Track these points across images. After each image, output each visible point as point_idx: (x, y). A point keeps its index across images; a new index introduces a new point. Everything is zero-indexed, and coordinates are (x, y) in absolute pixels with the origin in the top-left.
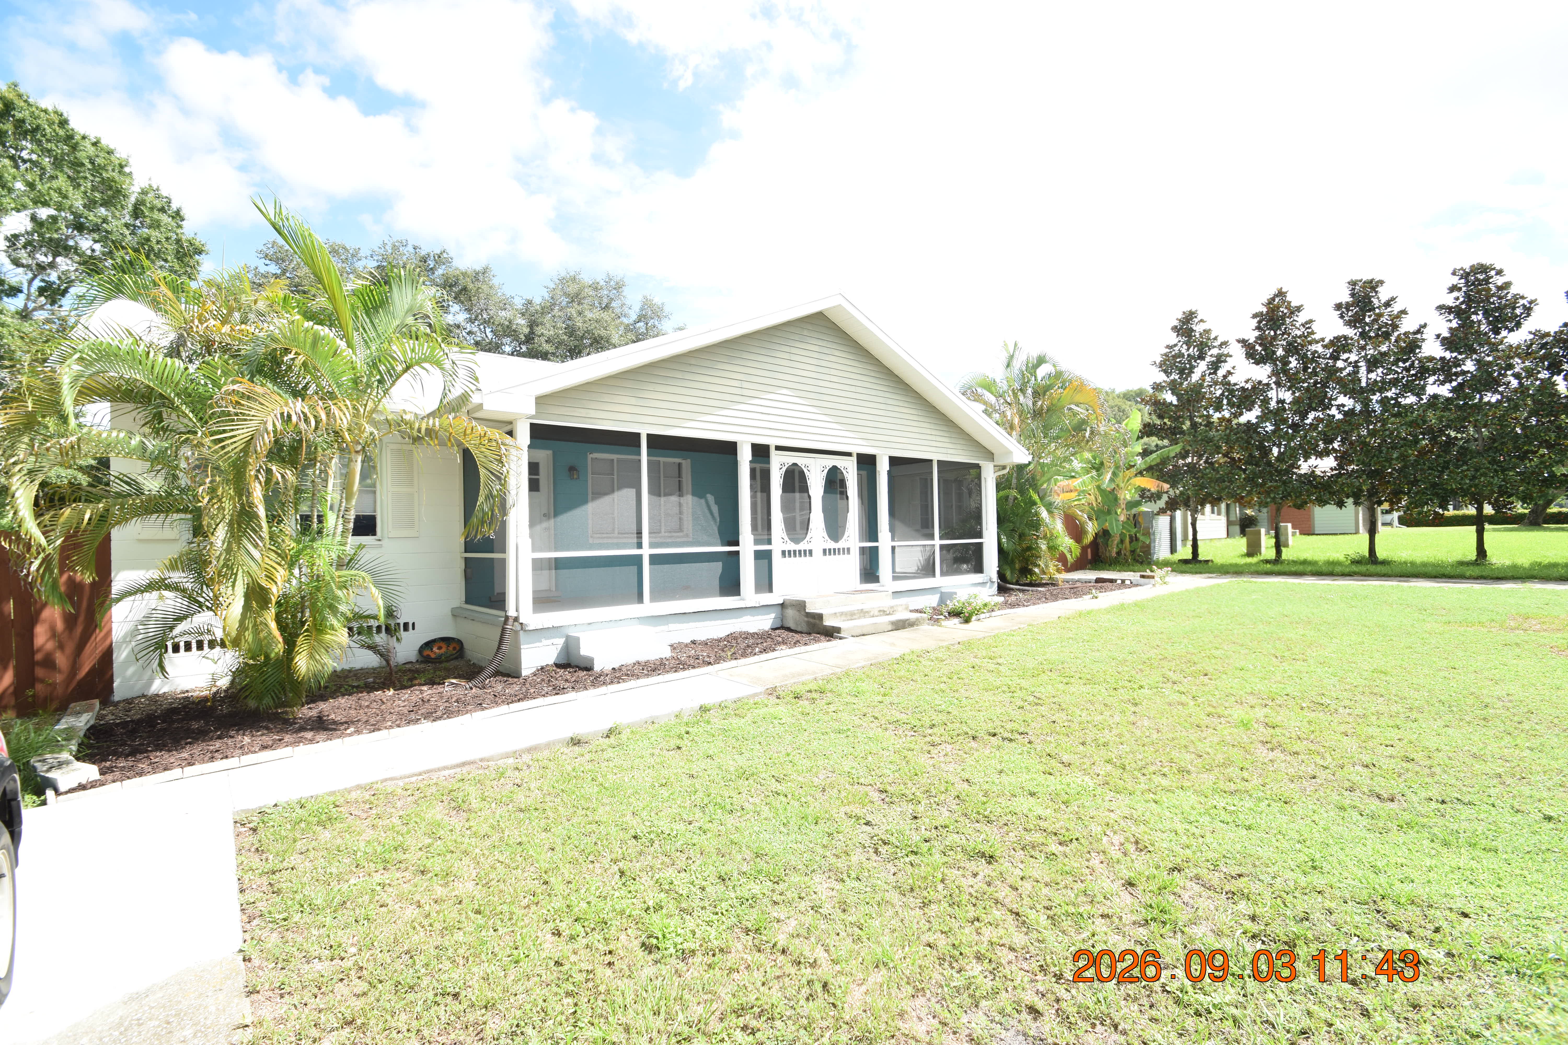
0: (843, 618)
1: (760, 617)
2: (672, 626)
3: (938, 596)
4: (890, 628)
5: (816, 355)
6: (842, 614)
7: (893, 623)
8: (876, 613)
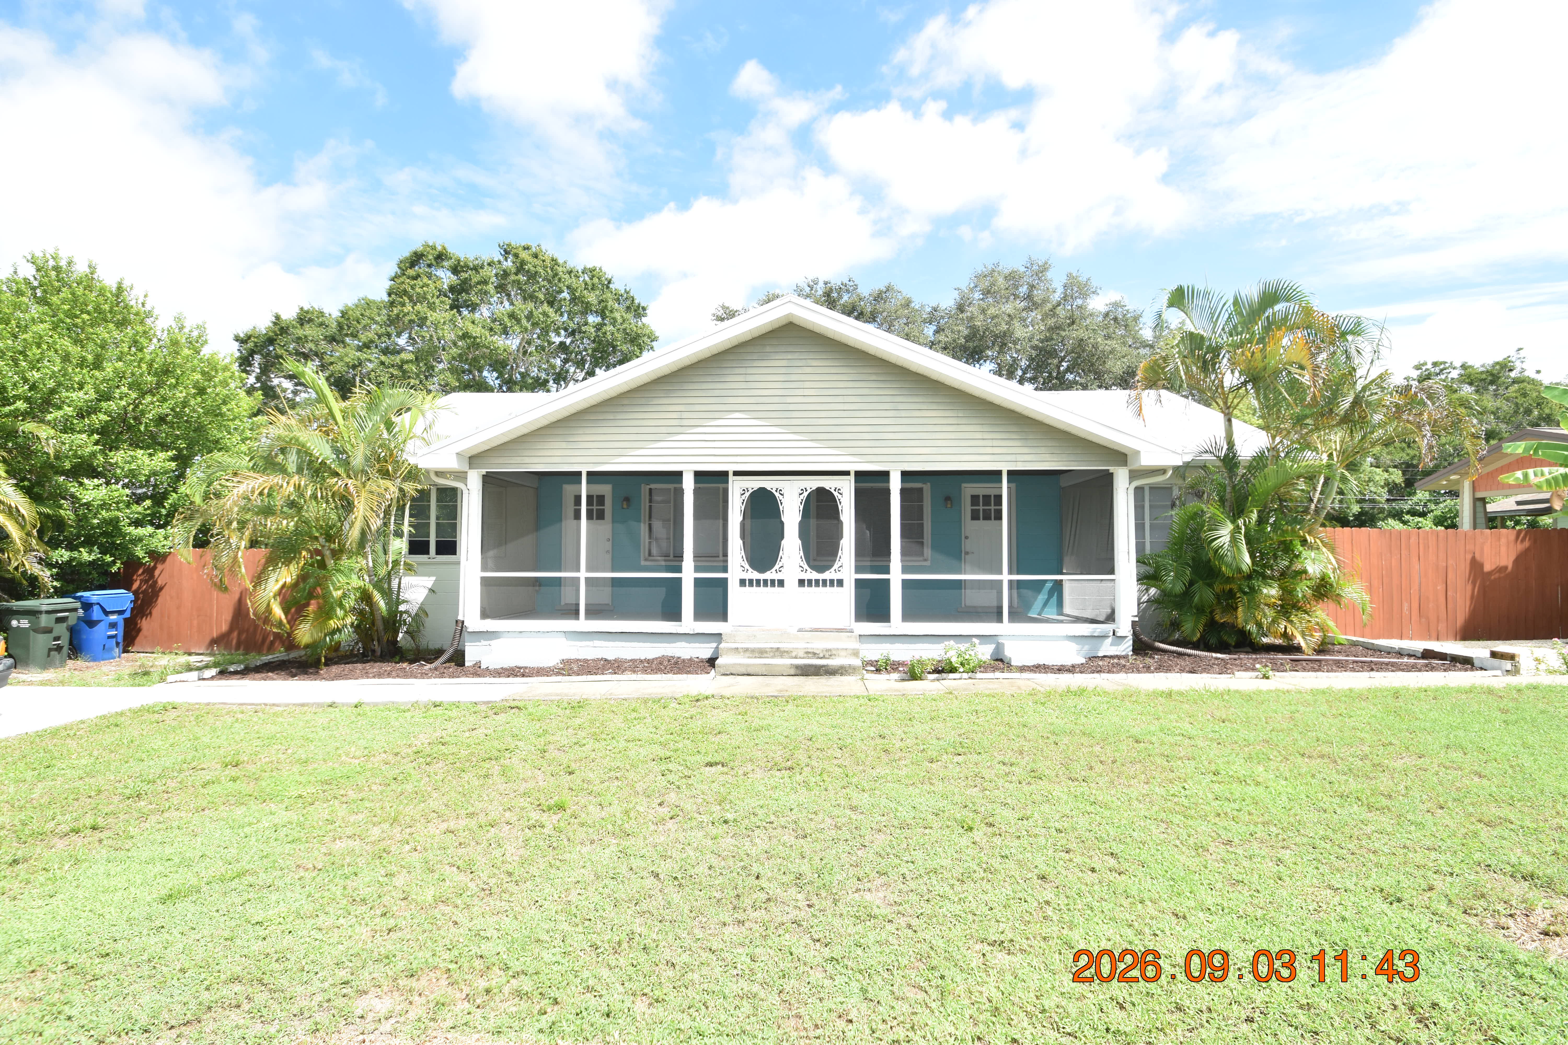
0: (747, 654)
1: (697, 645)
2: (597, 643)
3: (993, 646)
4: (792, 672)
5: (783, 370)
6: (746, 650)
7: (797, 667)
8: (801, 654)
